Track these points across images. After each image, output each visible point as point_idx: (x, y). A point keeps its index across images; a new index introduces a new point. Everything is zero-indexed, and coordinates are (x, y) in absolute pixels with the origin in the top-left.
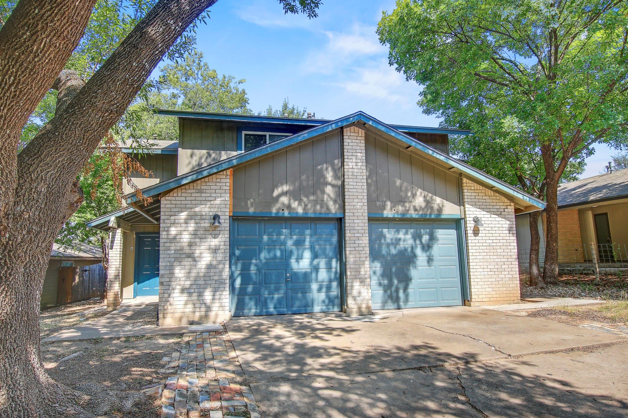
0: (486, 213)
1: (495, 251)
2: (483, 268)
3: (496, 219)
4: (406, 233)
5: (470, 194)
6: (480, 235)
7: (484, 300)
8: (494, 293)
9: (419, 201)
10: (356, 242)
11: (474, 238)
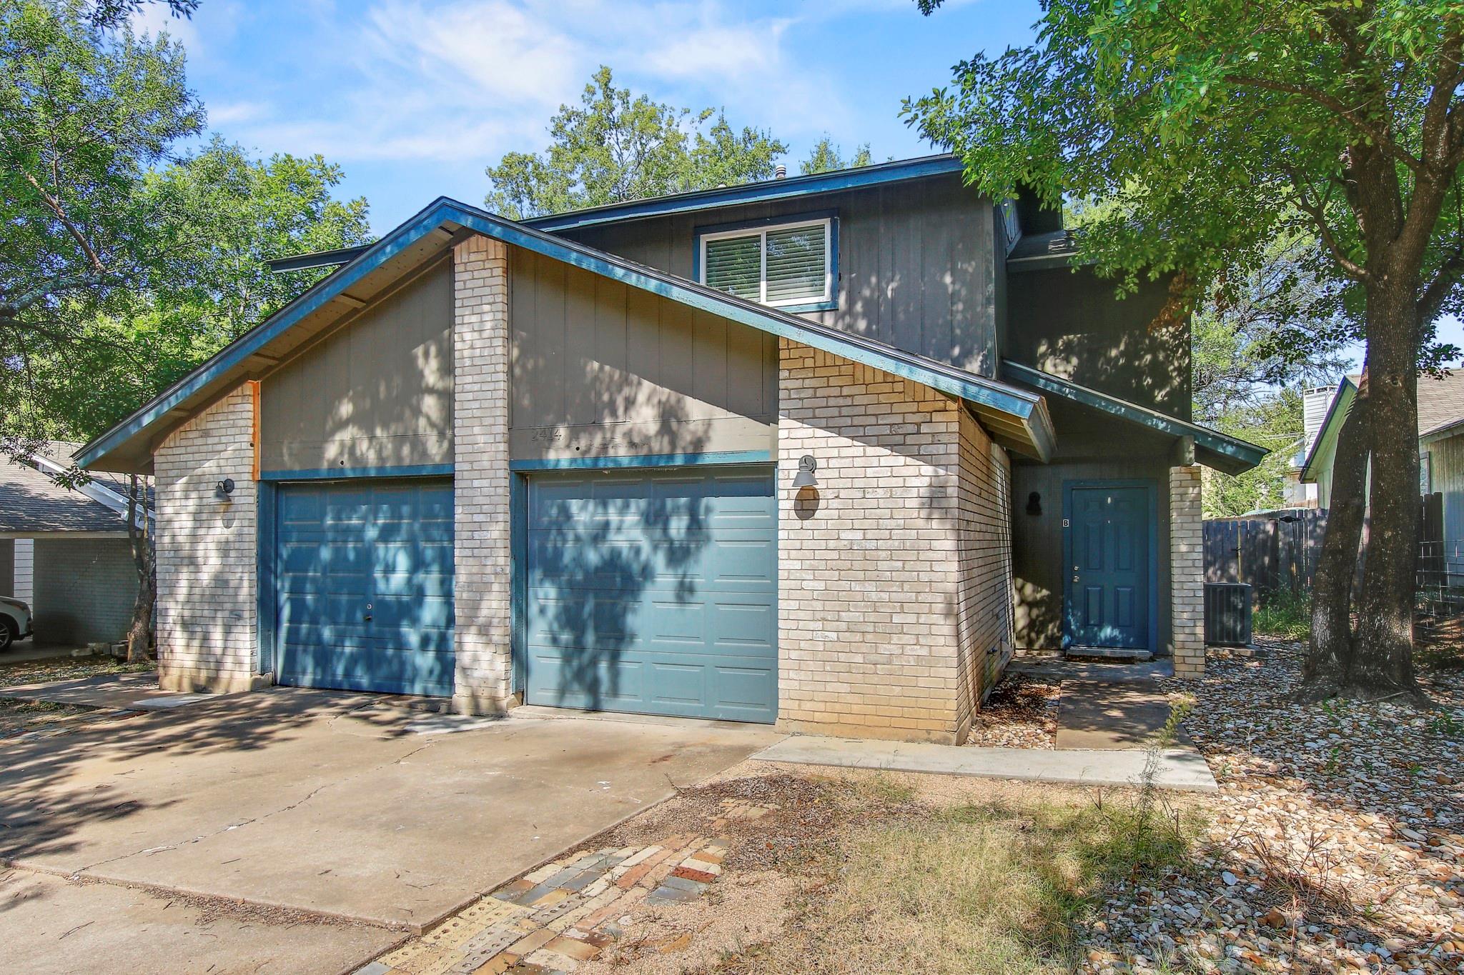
0: (848, 442)
1: (870, 565)
2: (824, 619)
3: (883, 461)
4: (624, 509)
5: (798, 384)
6: (818, 514)
7: (818, 717)
8: (856, 699)
9: (645, 418)
10: (476, 535)
11: (798, 524)
